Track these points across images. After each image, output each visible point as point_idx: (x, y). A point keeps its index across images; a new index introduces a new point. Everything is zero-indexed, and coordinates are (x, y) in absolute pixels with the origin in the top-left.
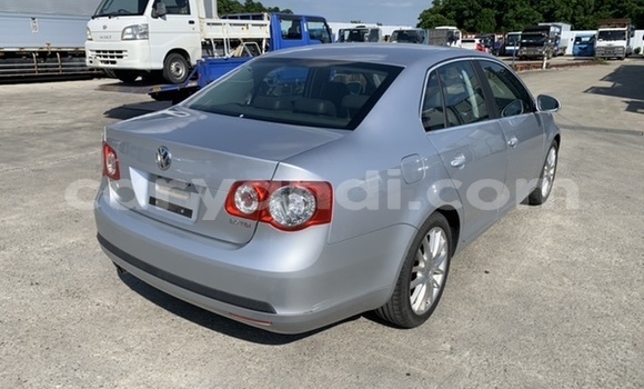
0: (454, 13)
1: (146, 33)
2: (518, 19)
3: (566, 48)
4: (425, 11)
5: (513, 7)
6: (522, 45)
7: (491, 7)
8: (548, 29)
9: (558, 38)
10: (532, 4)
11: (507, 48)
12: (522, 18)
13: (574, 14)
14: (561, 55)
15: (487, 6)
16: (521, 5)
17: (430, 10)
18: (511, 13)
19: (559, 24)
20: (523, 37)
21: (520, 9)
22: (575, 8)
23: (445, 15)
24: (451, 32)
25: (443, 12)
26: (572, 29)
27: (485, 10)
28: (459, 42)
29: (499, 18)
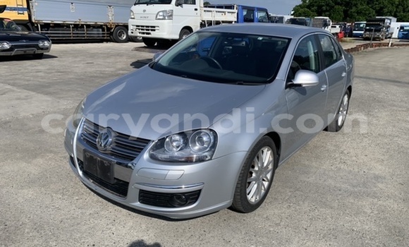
0: (316, 8)
1: (171, 15)
2: (359, 13)
3: (392, 34)
4: (297, 6)
5: (355, 5)
6: (366, 30)
7: (341, 5)
8: (383, 21)
9: (389, 27)
10: (368, 4)
11: (354, 32)
12: (361, 12)
13: (396, 11)
14: (390, 38)
15: (338, 4)
16: (361, 4)
17: (300, 6)
18: (354, 9)
19: (390, 17)
20: (367, 25)
21: (360, 7)
22: (397, 7)
23: (310, 9)
24: (325, 21)
25: (309, 7)
26: (397, 21)
27: (337, 7)
28: (330, 27)
29: (345, 12)
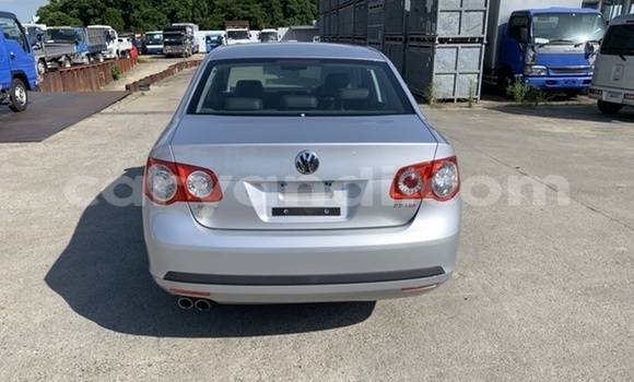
0: (75, 11)
2: (145, 18)
3: (198, 47)
4: (43, 8)
5: (137, 7)
6: (166, 44)
7: (115, 6)
8: (184, 29)
9: (192, 38)
10: (154, 6)
11: (148, 47)
12: (148, 18)
13: (193, 16)
14: (197, 52)
15: (109, 5)
16: (144, 5)
17: (48, 7)
18: (136, 13)
19: (191, 24)
20: (165, 36)
21: (145, 10)
22: (193, 10)
23: (67, 13)
25: (64, 9)
26: (200, 29)
27: (109, 9)
28: (116, 40)
29: (125, 17)
